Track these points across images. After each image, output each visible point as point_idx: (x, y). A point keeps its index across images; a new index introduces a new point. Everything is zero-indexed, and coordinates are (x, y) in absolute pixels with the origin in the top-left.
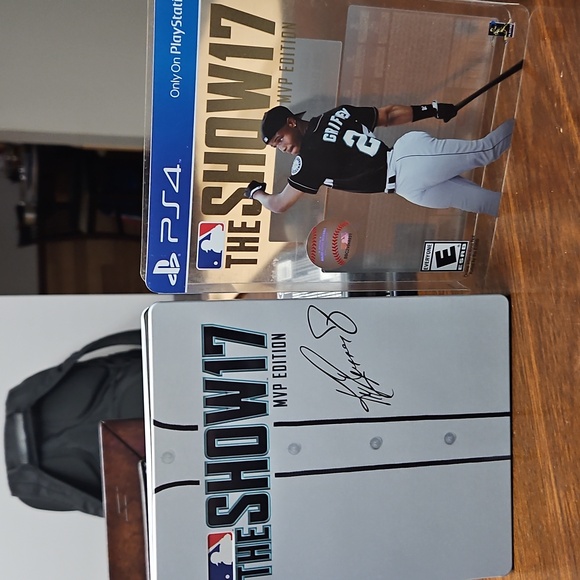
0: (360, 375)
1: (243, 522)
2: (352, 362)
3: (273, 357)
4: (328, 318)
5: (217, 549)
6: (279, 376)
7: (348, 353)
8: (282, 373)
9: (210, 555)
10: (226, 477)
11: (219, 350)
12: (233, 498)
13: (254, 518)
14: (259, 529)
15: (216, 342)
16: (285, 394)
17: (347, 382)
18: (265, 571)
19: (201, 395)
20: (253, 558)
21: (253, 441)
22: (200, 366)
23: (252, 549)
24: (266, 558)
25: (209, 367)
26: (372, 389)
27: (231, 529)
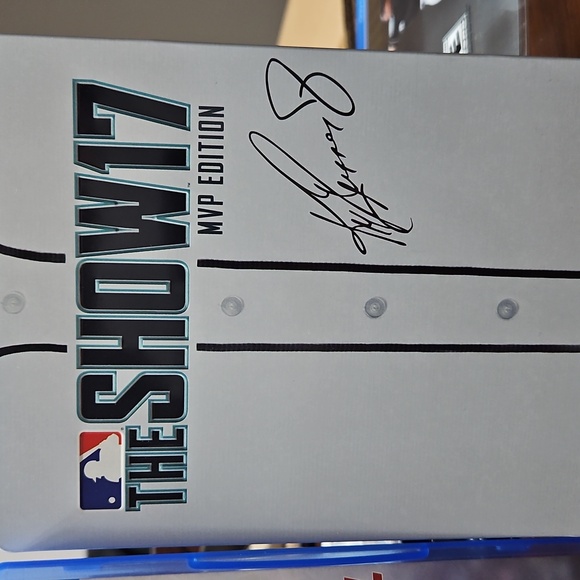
0: (355, 190)
1: (140, 417)
2: (342, 166)
3: (201, 147)
4: (303, 84)
5: (95, 457)
6: (210, 181)
7: (335, 150)
8: (216, 177)
9: (83, 464)
10: (113, 343)
11: (104, 128)
12: (124, 378)
13: (157, 412)
14: (167, 430)
15: (99, 112)
16: (221, 214)
17: (331, 201)
18: (176, 497)
19: (72, 203)
20: (155, 475)
21: (161, 288)
22: (70, 154)
23: (155, 461)
24: (178, 476)
25: (85, 156)
26: (374, 215)
27: (118, 427)
